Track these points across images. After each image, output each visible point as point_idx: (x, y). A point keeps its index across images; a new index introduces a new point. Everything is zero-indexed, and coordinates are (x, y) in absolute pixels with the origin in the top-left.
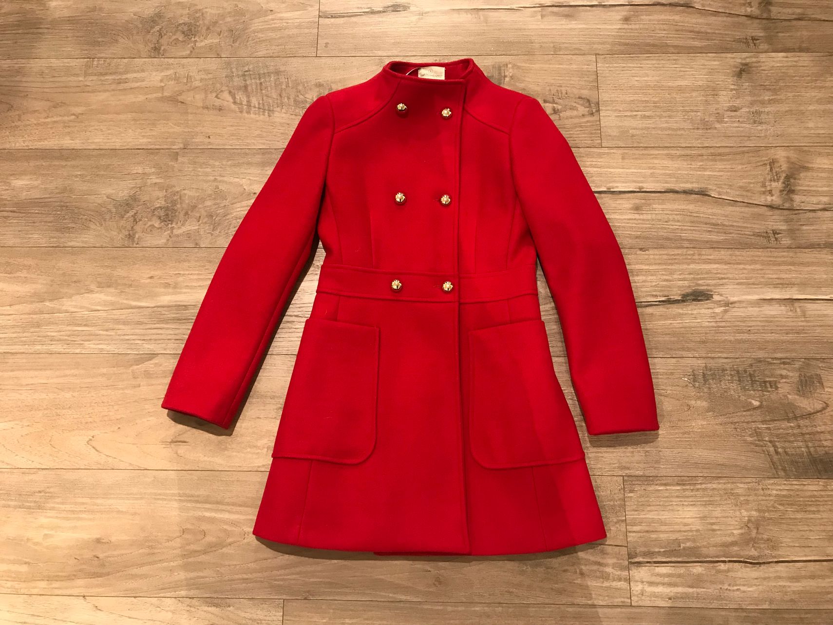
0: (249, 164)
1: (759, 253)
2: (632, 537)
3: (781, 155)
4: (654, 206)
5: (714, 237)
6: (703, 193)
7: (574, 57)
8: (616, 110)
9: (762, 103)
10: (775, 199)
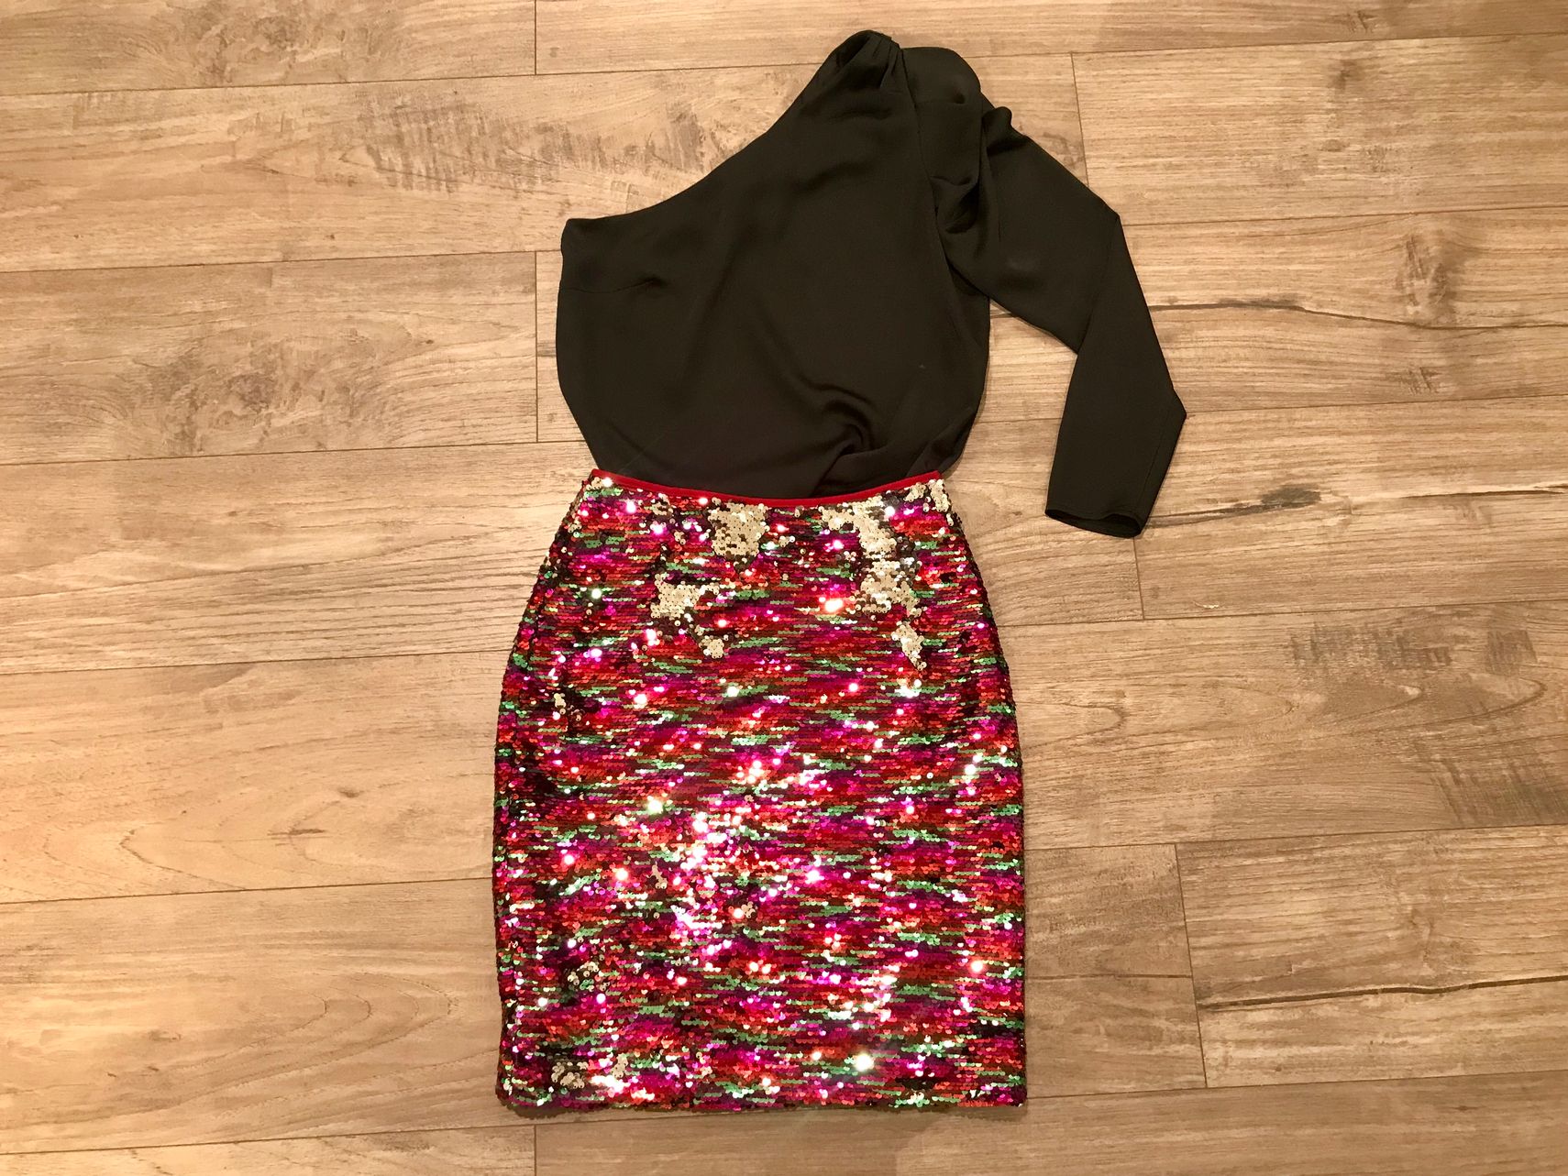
0: (415, 285)
1: (1399, 411)
2: (1200, 959)
3: (1427, 227)
4: (1201, 333)
5: (1314, 386)
6: (1288, 305)
7: (1031, 60)
8: (1115, 157)
9: (1386, 133)
10: (1421, 310)
